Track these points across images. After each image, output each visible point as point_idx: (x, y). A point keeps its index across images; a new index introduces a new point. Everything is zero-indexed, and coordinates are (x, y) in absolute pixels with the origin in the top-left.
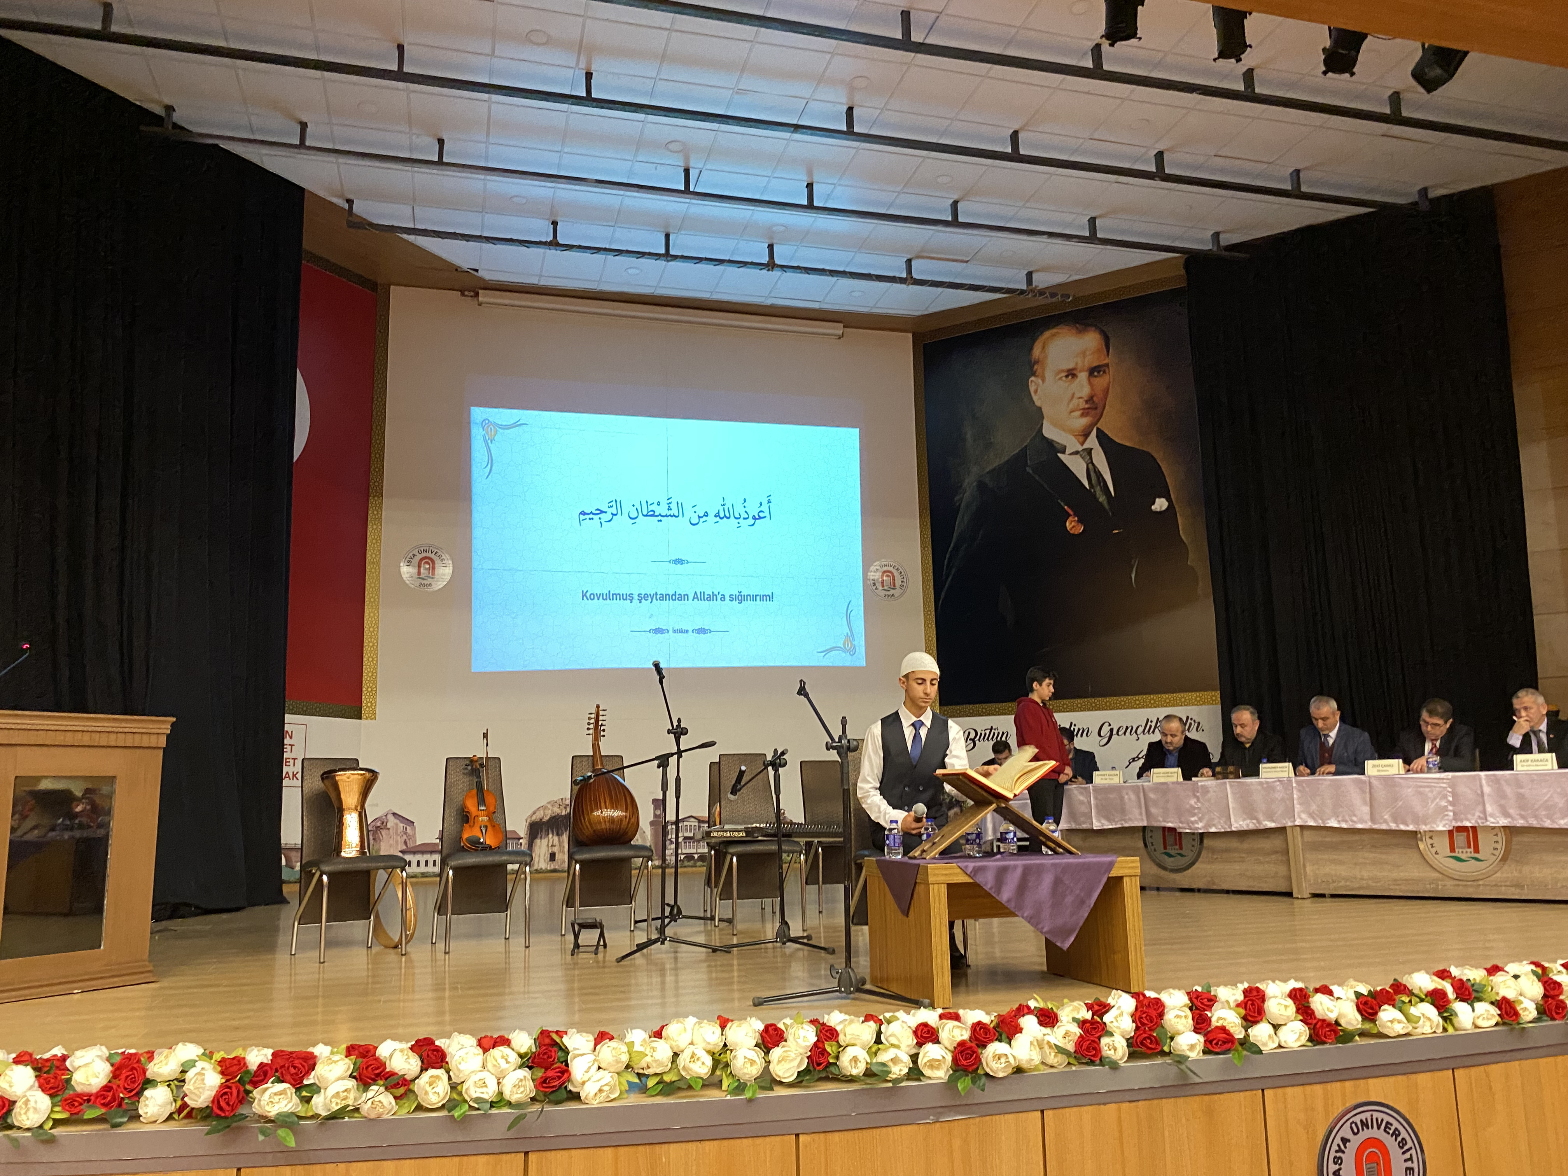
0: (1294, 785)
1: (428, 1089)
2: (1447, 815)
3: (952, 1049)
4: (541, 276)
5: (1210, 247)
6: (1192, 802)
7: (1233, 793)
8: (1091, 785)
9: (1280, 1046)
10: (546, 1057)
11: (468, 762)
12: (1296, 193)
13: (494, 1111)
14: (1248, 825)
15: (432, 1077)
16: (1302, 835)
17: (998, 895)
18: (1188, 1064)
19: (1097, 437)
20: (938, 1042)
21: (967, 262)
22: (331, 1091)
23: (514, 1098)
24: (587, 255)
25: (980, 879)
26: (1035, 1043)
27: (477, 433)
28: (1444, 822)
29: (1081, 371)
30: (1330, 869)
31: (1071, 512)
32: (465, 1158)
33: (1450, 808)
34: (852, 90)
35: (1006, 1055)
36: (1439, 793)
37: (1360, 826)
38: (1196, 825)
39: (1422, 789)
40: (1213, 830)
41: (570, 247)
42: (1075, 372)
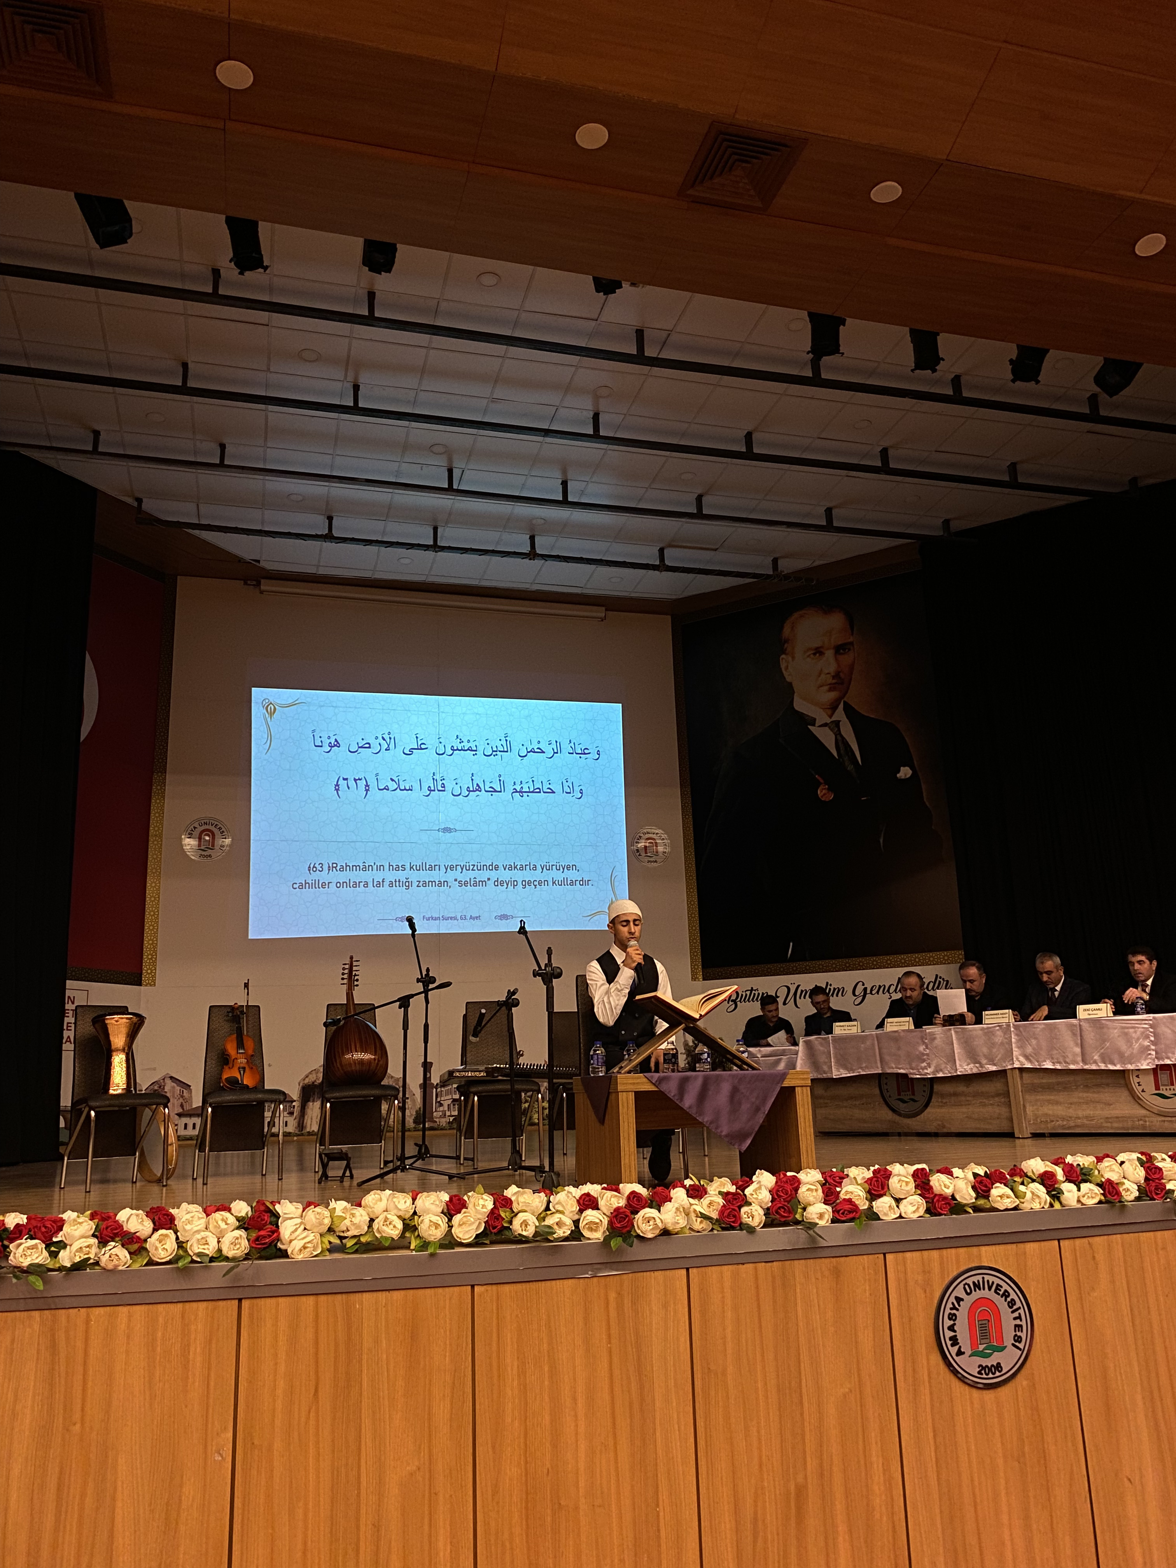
0: (1012, 1029)
1: (159, 1245)
2: (1150, 1054)
3: (608, 1214)
4: (318, 566)
5: (941, 533)
6: (922, 1048)
7: (958, 1039)
8: (830, 1036)
9: (901, 1217)
10: (259, 1220)
11: (229, 1010)
12: (1014, 484)
13: (213, 1264)
14: (971, 1069)
15: (161, 1235)
16: (1021, 1078)
17: (680, 1102)
18: (816, 1230)
19: (845, 709)
20: (598, 1209)
21: (716, 550)
22: (76, 1246)
23: (230, 1254)
24: (360, 547)
25: (664, 1087)
26: (682, 1210)
27: (257, 712)
28: (1148, 1061)
29: (828, 649)
30: (1048, 1110)
31: (822, 781)
32: (187, 1305)
33: (1153, 1047)
34: (596, 398)
35: (654, 1218)
36: (1143, 1033)
37: (1072, 1067)
38: (926, 1071)
39: (1126, 1030)
40: (940, 1075)
41: (344, 540)
42: (822, 650)
